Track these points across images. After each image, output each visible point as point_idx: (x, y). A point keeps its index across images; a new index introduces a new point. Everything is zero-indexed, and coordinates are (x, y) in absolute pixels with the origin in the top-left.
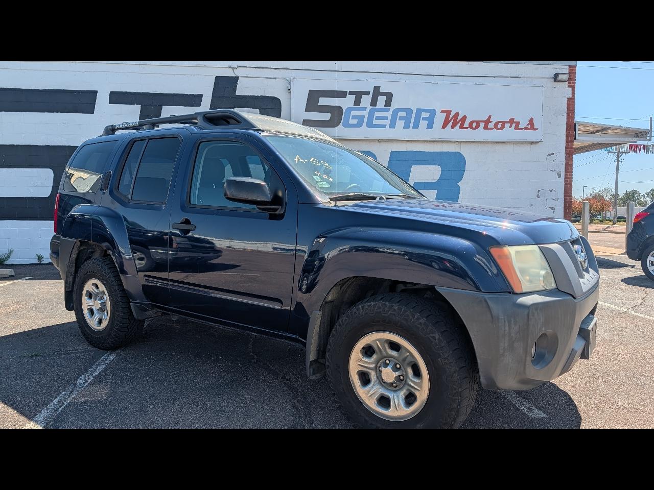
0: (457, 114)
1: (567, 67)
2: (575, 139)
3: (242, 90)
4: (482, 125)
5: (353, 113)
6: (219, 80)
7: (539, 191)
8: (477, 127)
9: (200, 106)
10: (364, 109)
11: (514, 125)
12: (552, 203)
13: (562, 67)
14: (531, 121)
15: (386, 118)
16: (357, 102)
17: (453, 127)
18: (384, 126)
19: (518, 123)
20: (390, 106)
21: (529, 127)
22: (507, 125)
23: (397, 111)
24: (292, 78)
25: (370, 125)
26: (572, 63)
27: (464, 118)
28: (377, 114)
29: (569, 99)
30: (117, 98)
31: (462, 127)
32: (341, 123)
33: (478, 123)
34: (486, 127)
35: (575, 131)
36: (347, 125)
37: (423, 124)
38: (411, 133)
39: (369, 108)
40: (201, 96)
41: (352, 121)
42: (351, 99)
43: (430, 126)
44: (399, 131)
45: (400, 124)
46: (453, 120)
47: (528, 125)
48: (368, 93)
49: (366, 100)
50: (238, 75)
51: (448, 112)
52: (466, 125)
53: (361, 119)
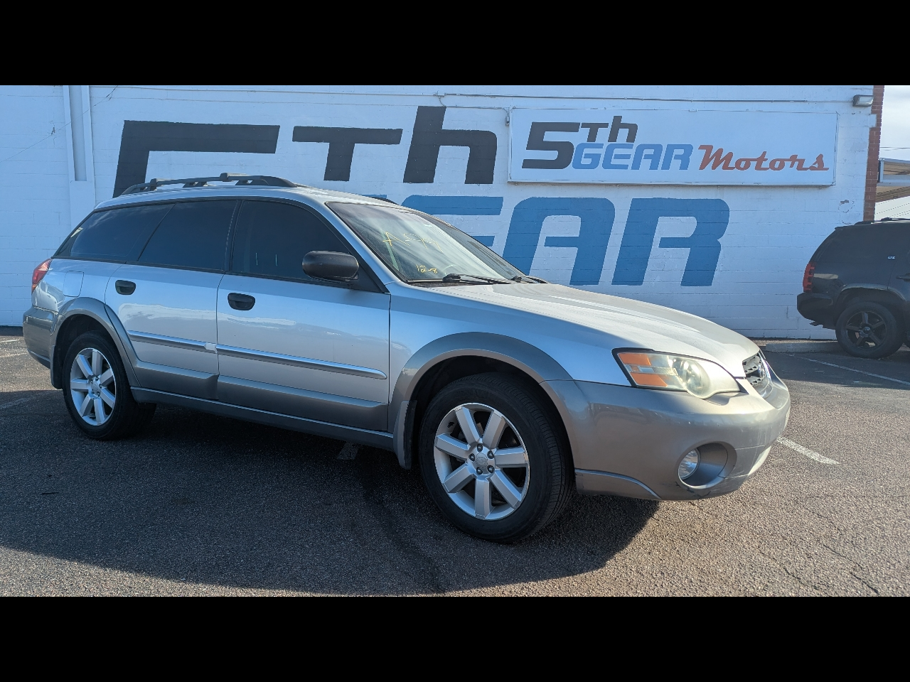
0: (720, 151)
2: (879, 181)
3: (450, 122)
4: (753, 164)
5: (587, 151)
6: (422, 110)
8: (747, 166)
9: (398, 143)
10: (600, 146)
11: (797, 163)
14: (820, 159)
15: (628, 157)
16: (592, 137)
17: (714, 168)
18: (625, 167)
19: (802, 162)
20: (634, 141)
21: (816, 166)
22: (788, 164)
23: (642, 147)
24: (511, 108)
25: (607, 165)
27: (730, 155)
28: (617, 151)
29: (872, 129)
30: (303, 134)
31: (725, 167)
32: (571, 163)
33: (748, 162)
34: (758, 167)
35: (879, 171)
36: (578, 166)
37: (675, 164)
38: (660, 176)
39: (606, 144)
40: (400, 131)
41: (585, 161)
42: (584, 133)
43: (684, 166)
44: (645, 173)
45: (646, 163)
46: (714, 158)
47: (815, 164)
48: (605, 125)
49: (603, 135)
50: (446, 105)
51: (708, 148)
52: (732, 164)
53: (595, 158)
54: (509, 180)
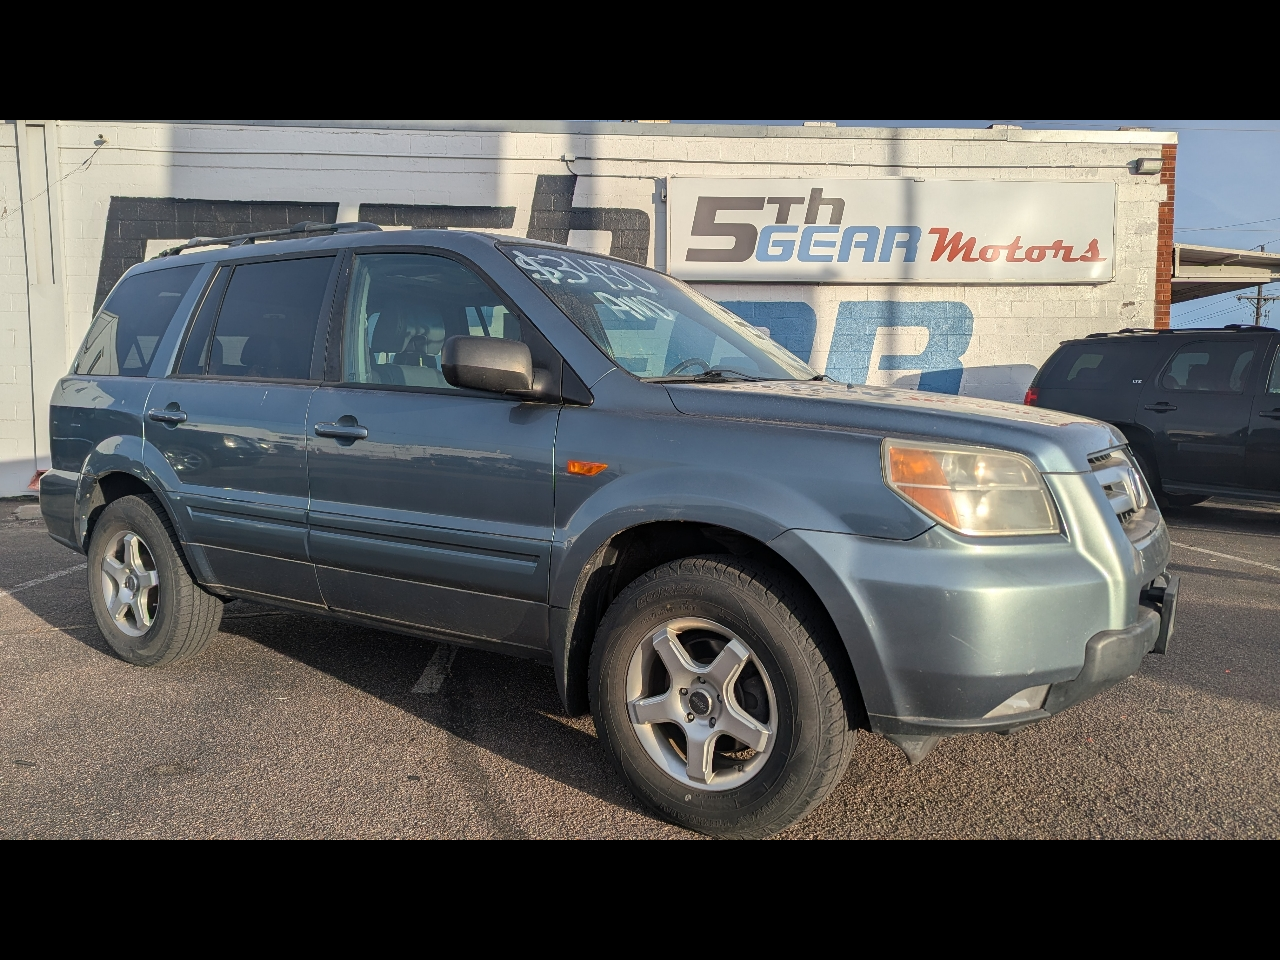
0: (959, 236)
1: (1160, 147)
2: (1173, 276)
3: (583, 198)
4: (1004, 253)
5: (775, 236)
6: (543, 181)
8: (995, 256)
9: (511, 226)
10: (794, 229)
11: (1062, 252)
13: (1150, 147)
14: (1093, 246)
15: (832, 244)
16: (782, 218)
17: (950, 258)
18: (829, 258)
19: (1069, 250)
20: (839, 223)
21: (1089, 255)
22: (1050, 253)
23: (851, 231)
24: (669, 177)
25: (804, 256)
27: (972, 241)
28: (817, 237)
29: (1162, 205)
30: (372, 214)
31: (966, 258)
32: (755, 253)
33: (997, 249)
34: (1010, 258)
35: (1174, 261)
36: (764, 257)
37: (898, 253)
38: (876, 271)
39: (802, 227)
40: (512, 210)
41: (773, 251)
42: (771, 211)
43: (910, 257)
44: (856, 266)
45: (857, 254)
46: (952, 246)
48: (800, 201)
49: (797, 214)
50: (576, 173)
51: (943, 232)
52: (975, 254)
53: (788, 246)
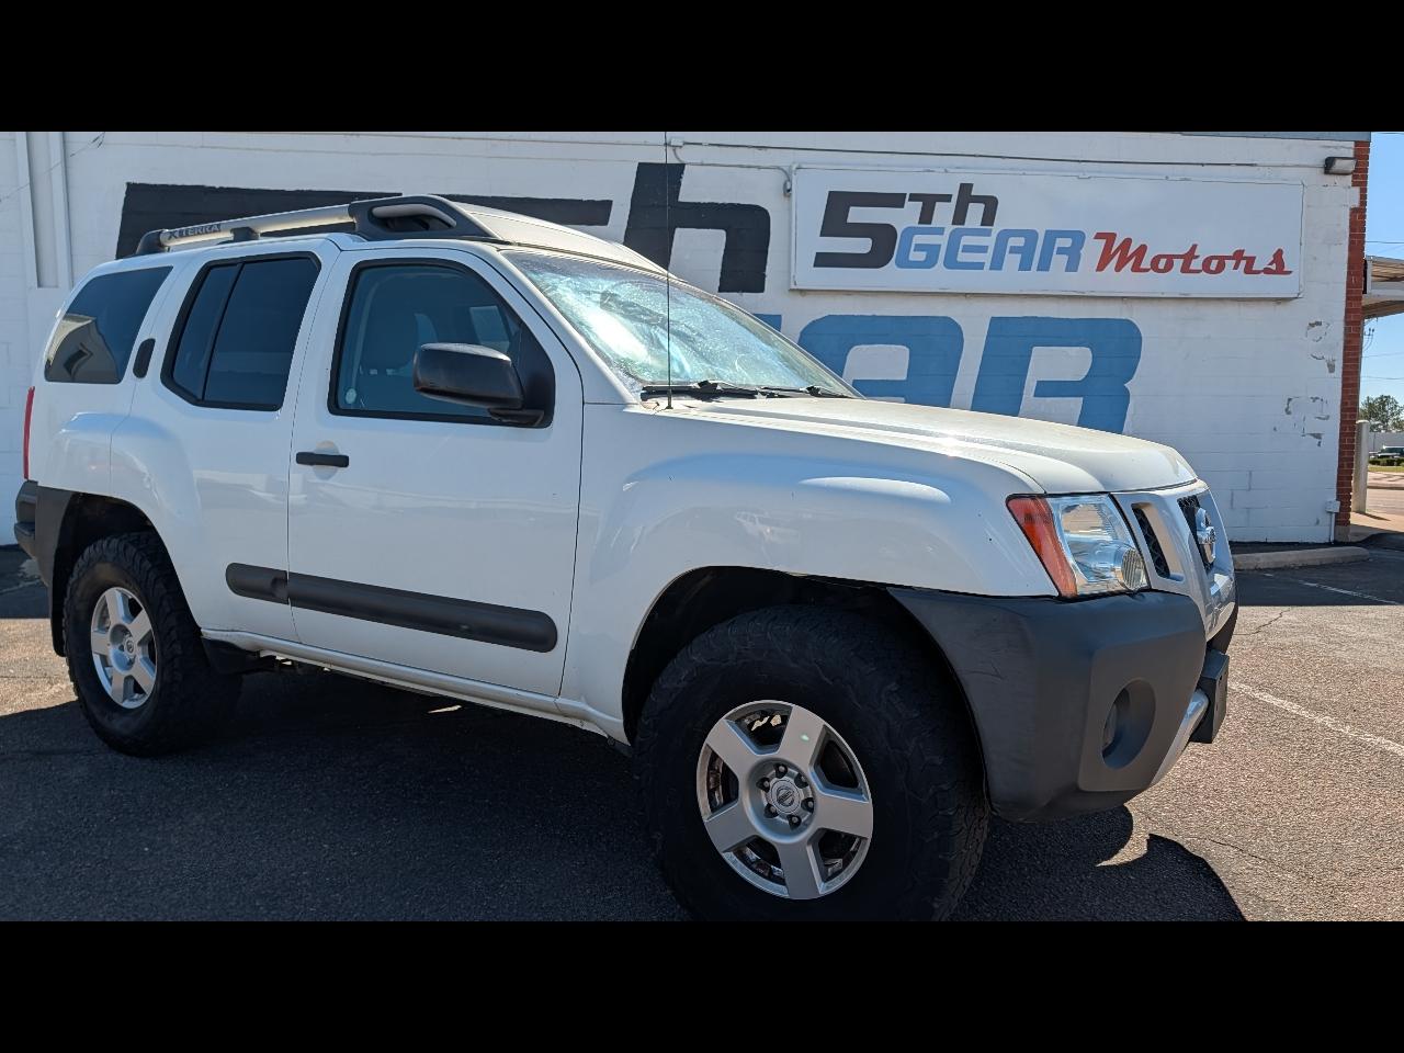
0: (1128, 242)
1: (1352, 144)
2: (1365, 292)
3: (692, 190)
4: (1178, 263)
5: (918, 239)
6: (644, 170)
7: (1290, 400)
8: (1169, 267)
9: (606, 224)
10: (940, 231)
11: (1243, 263)
12: (1315, 426)
13: (1340, 145)
14: (1278, 256)
15: (983, 249)
16: (926, 217)
17: (1118, 268)
18: (980, 266)
19: (1251, 260)
20: (992, 225)
21: (1274, 267)
22: (1230, 264)
23: (1005, 235)
24: (794, 168)
25: (952, 263)
26: (1360, 136)
27: (1142, 249)
28: (966, 240)
29: (1354, 211)
31: (1136, 268)
32: (894, 259)
33: (1170, 258)
34: (1185, 269)
35: (1365, 276)
36: (905, 263)
37: (1058, 262)
38: (1034, 280)
39: (950, 228)
40: (607, 205)
41: (915, 256)
42: (913, 209)
43: (1072, 266)
44: (1011, 276)
45: (1013, 260)
46: (1120, 253)
47: (1271, 264)
48: (947, 198)
49: (944, 213)
50: (684, 160)
51: (1109, 238)
52: (1146, 263)
53: (932, 251)
54: (793, 287)
